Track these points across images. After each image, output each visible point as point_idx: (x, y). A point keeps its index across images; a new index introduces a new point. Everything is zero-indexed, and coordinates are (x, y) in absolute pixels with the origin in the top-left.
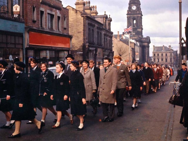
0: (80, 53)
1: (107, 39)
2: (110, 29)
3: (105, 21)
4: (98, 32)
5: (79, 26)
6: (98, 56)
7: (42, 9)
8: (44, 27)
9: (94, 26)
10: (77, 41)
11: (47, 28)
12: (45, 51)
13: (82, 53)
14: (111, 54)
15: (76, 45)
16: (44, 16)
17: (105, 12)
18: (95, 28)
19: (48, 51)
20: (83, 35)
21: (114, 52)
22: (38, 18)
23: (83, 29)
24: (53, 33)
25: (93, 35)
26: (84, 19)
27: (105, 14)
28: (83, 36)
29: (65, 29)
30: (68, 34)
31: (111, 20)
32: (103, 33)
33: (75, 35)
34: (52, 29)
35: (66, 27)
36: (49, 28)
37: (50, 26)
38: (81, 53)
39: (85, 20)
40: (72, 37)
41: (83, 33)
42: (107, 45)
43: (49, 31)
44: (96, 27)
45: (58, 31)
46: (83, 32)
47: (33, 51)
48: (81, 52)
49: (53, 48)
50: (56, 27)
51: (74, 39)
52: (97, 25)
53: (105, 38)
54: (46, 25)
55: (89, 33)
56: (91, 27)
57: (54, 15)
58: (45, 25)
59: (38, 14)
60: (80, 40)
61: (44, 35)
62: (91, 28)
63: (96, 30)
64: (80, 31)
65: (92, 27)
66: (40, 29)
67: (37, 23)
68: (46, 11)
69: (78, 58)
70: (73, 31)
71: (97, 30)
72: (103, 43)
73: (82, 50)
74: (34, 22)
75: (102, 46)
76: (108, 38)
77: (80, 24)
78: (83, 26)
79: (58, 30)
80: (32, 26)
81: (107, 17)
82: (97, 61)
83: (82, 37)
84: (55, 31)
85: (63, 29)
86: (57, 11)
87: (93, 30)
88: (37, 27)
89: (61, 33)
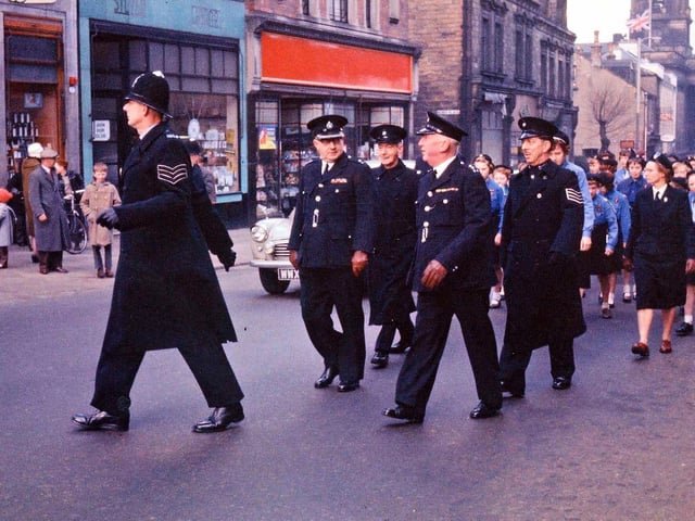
0: (449, 112)
1: (552, 59)
2: (562, 20)
4: (518, 33)
5: (448, 11)
8: (318, 15)
9: (504, 10)
10: (437, 68)
11: (328, 17)
12: (320, 106)
13: (457, 112)
14: (567, 118)
15: (433, 84)
18: (506, 18)
19: (332, 106)
20: (460, 44)
21: (577, 108)
23: (461, 20)
24: (350, 38)
25: (499, 45)
28: (460, 48)
29: (394, 21)
30: (407, 41)
32: (538, 35)
33: (433, 45)
34: (347, 22)
35: (397, 16)
36: (333, 20)
37: (337, 12)
38: (452, 112)
40: (420, 53)
41: (460, 39)
42: (552, 83)
43: (334, 29)
44: (510, 15)
45: (367, 30)
46: (460, 32)
47: (274, 105)
48: (454, 109)
49: (350, 94)
50: (360, 14)
51: (426, 59)
52: (515, 7)
53: (543, 57)
54: (323, 9)
55: (483, 38)
56: (493, 13)
58: (318, 6)
60: (448, 63)
61: (318, 44)
62: (493, 17)
63: (510, 26)
64: (448, 31)
65: (497, 13)
66: (303, 23)
70: (424, 31)
71: (513, 26)
72: (536, 76)
73: (456, 104)
75: (531, 86)
76: (558, 58)
78: (461, 11)
79: (369, 27)
80: (270, 11)
82: (513, 145)
83: (456, 54)
84: (358, 29)
85: (386, 23)
87: (498, 25)
88: (290, 16)
89: (379, 38)
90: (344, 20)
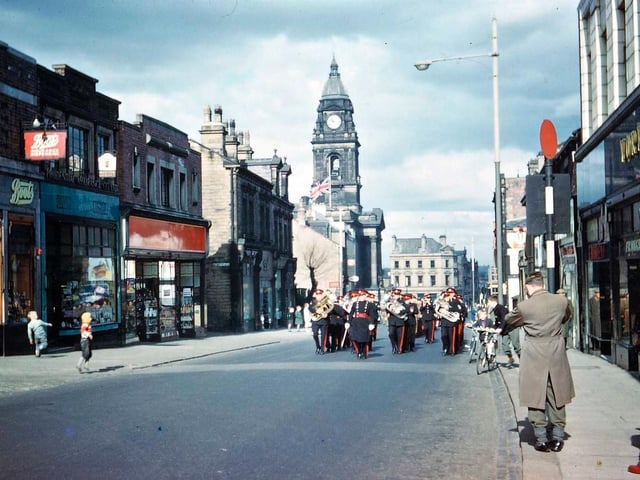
0: (221, 265)
1: (280, 224)
2: (286, 196)
3: (275, 176)
4: (262, 208)
5: (220, 194)
6: (262, 273)
7: (151, 159)
8: (155, 203)
9: (255, 191)
13: (228, 264)
14: (290, 265)
16: (154, 174)
17: (276, 151)
21: (296, 259)
22: (142, 181)
23: (229, 200)
25: (252, 214)
26: (232, 175)
27: (276, 156)
28: (229, 220)
29: (195, 204)
30: (201, 217)
31: (289, 172)
32: (273, 207)
34: (169, 206)
35: (197, 200)
37: (164, 199)
38: (224, 264)
39: (234, 176)
40: (210, 226)
41: (229, 213)
42: (281, 241)
43: (163, 211)
45: (181, 211)
46: (228, 208)
47: (133, 262)
48: (226, 262)
50: (177, 200)
51: (213, 230)
53: (275, 222)
54: (157, 198)
57: (172, 171)
58: (155, 197)
59: (142, 173)
63: (257, 202)
64: (220, 208)
66: (148, 209)
67: (141, 194)
68: (157, 163)
69: (217, 278)
71: (259, 202)
72: (272, 237)
73: (226, 258)
74: (136, 191)
75: (270, 244)
76: (284, 223)
77: (221, 187)
78: (229, 194)
79: (182, 209)
80: (133, 202)
81: (280, 166)
84: (176, 211)
85: (190, 205)
86: (180, 160)
87: (251, 203)
88: (142, 204)
89: (188, 217)
90: (167, 205)
